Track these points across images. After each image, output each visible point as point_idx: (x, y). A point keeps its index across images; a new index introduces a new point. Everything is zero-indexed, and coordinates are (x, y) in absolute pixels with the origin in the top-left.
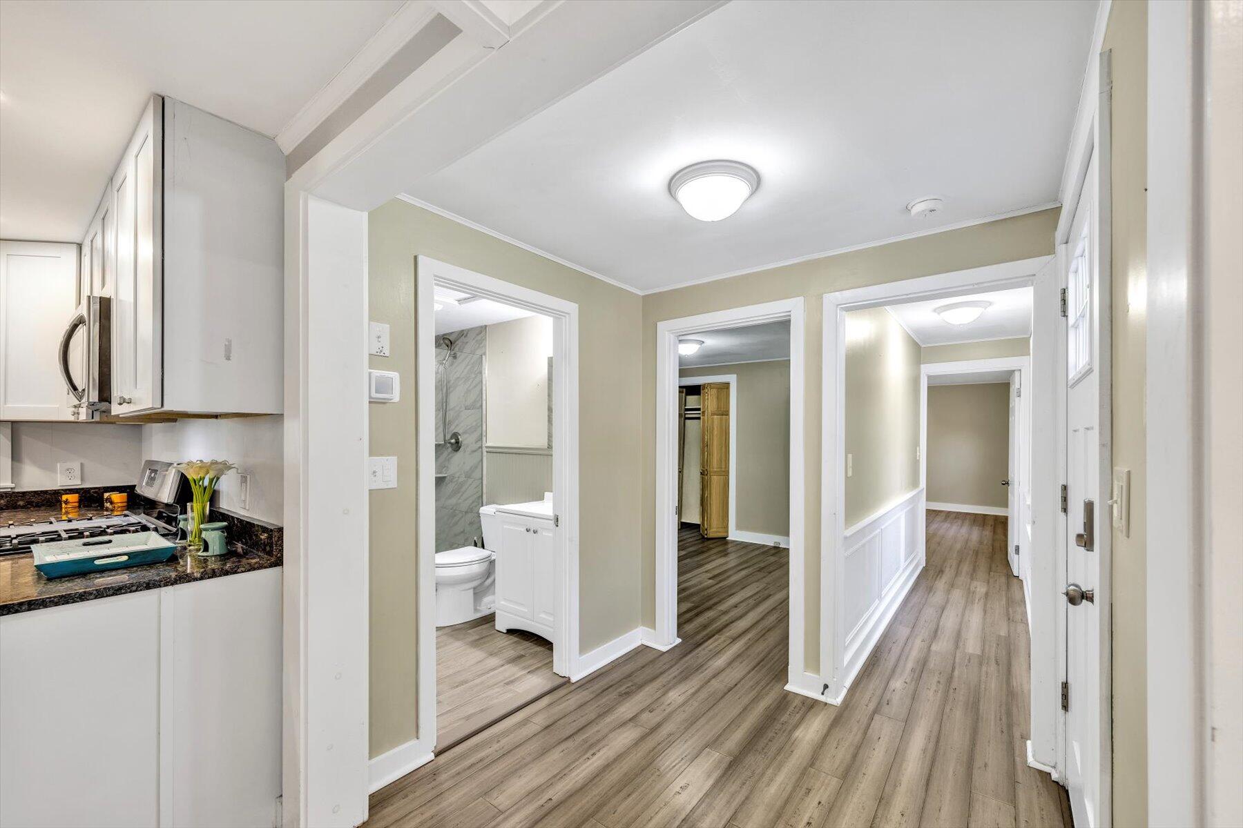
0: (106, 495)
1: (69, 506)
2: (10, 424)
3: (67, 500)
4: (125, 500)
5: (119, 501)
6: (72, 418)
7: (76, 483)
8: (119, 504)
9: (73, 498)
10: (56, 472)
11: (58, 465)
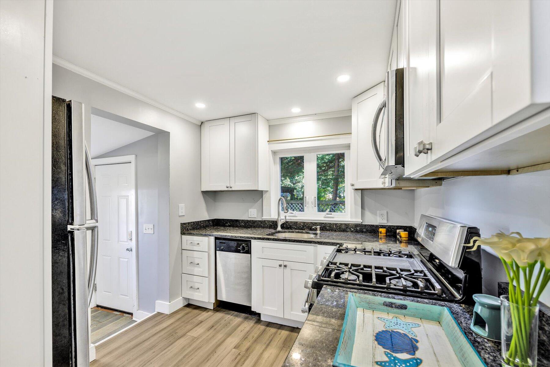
0: (398, 231)
1: (382, 235)
2: (360, 191)
3: (381, 231)
4: (407, 236)
5: (404, 237)
6: (381, 186)
7: (384, 222)
8: (404, 239)
9: (383, 230)
10: (377, 216)
11: (378, 212)
